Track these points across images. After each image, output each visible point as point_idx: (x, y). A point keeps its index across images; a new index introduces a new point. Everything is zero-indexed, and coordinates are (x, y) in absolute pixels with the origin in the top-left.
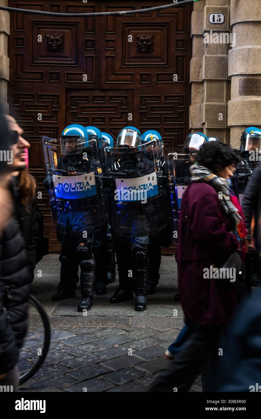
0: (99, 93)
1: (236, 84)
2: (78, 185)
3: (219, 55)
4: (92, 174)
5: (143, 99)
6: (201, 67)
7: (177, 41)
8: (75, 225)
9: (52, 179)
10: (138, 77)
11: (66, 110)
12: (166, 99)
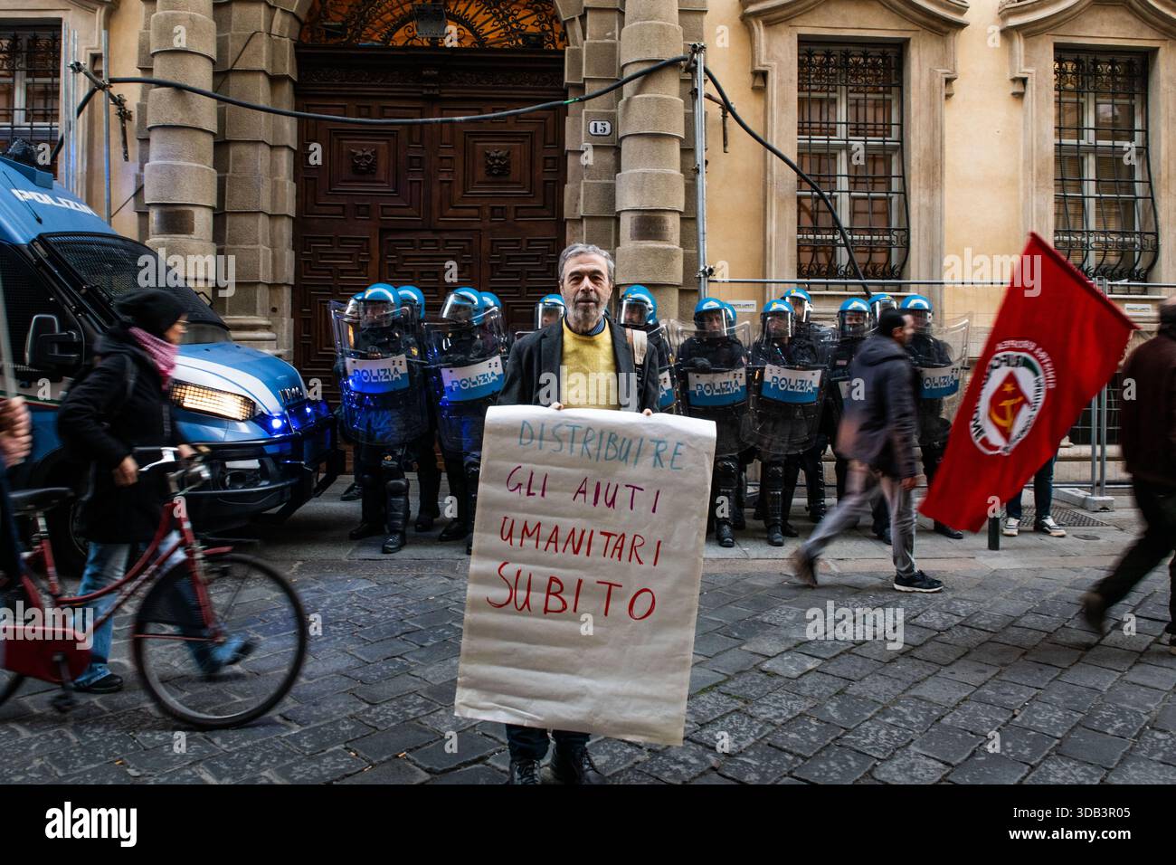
0: (429, 236)
1: (627, 223)
2: (382, 373)
3: (603, 181)
4: (403, 357)
5: (496, 243)
6: (578, 198)
7: (546, 158)
8: (379, 430)
9: (344, 363)
10: (487, 212)
11: (381, 261)
12: (529, 245)
